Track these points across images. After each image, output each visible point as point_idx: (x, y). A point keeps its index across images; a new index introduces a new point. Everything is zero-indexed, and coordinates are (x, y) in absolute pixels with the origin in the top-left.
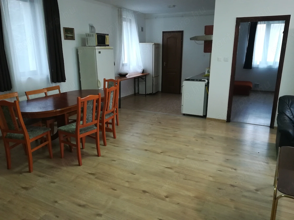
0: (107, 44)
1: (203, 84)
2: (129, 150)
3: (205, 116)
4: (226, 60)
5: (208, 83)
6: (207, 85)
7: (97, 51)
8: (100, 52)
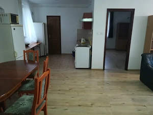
0: (17, 22)
1: (88, 49)
2: (67, 109)
3: (90, 68)
4: (101, 34)
5: (91, 48)
6: (91, 50)
7: (12, 28)
8: (14, 29)
